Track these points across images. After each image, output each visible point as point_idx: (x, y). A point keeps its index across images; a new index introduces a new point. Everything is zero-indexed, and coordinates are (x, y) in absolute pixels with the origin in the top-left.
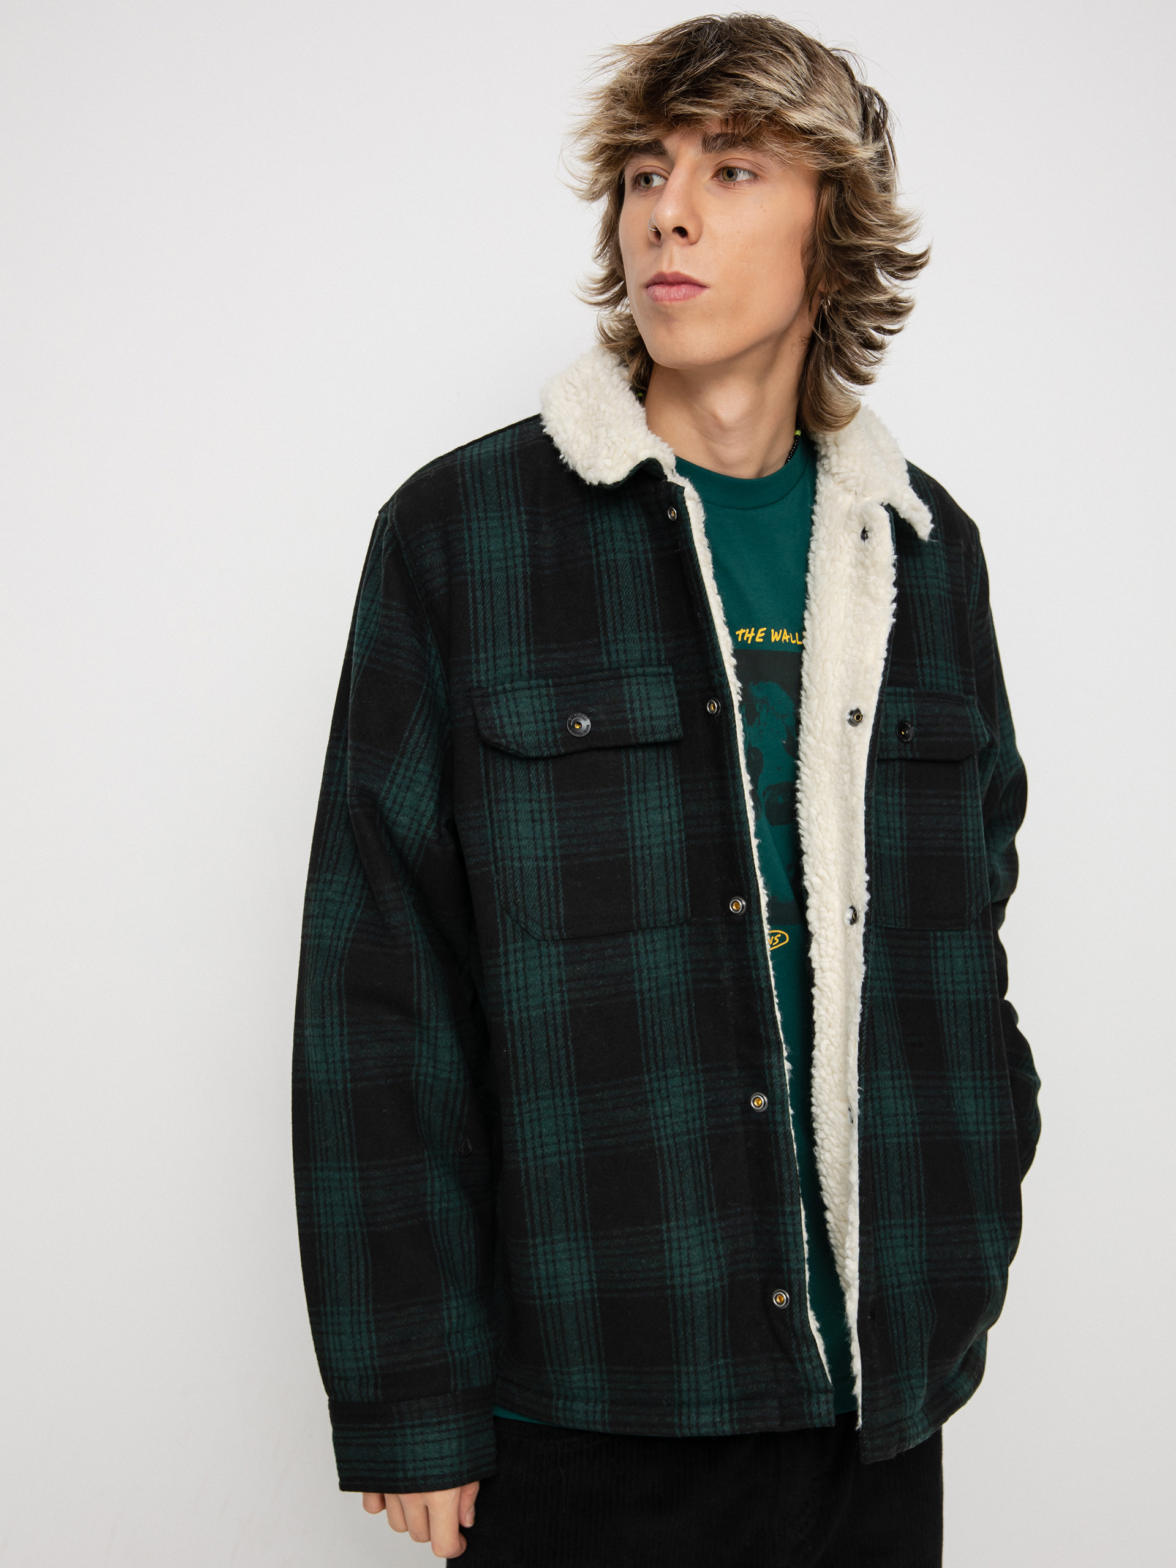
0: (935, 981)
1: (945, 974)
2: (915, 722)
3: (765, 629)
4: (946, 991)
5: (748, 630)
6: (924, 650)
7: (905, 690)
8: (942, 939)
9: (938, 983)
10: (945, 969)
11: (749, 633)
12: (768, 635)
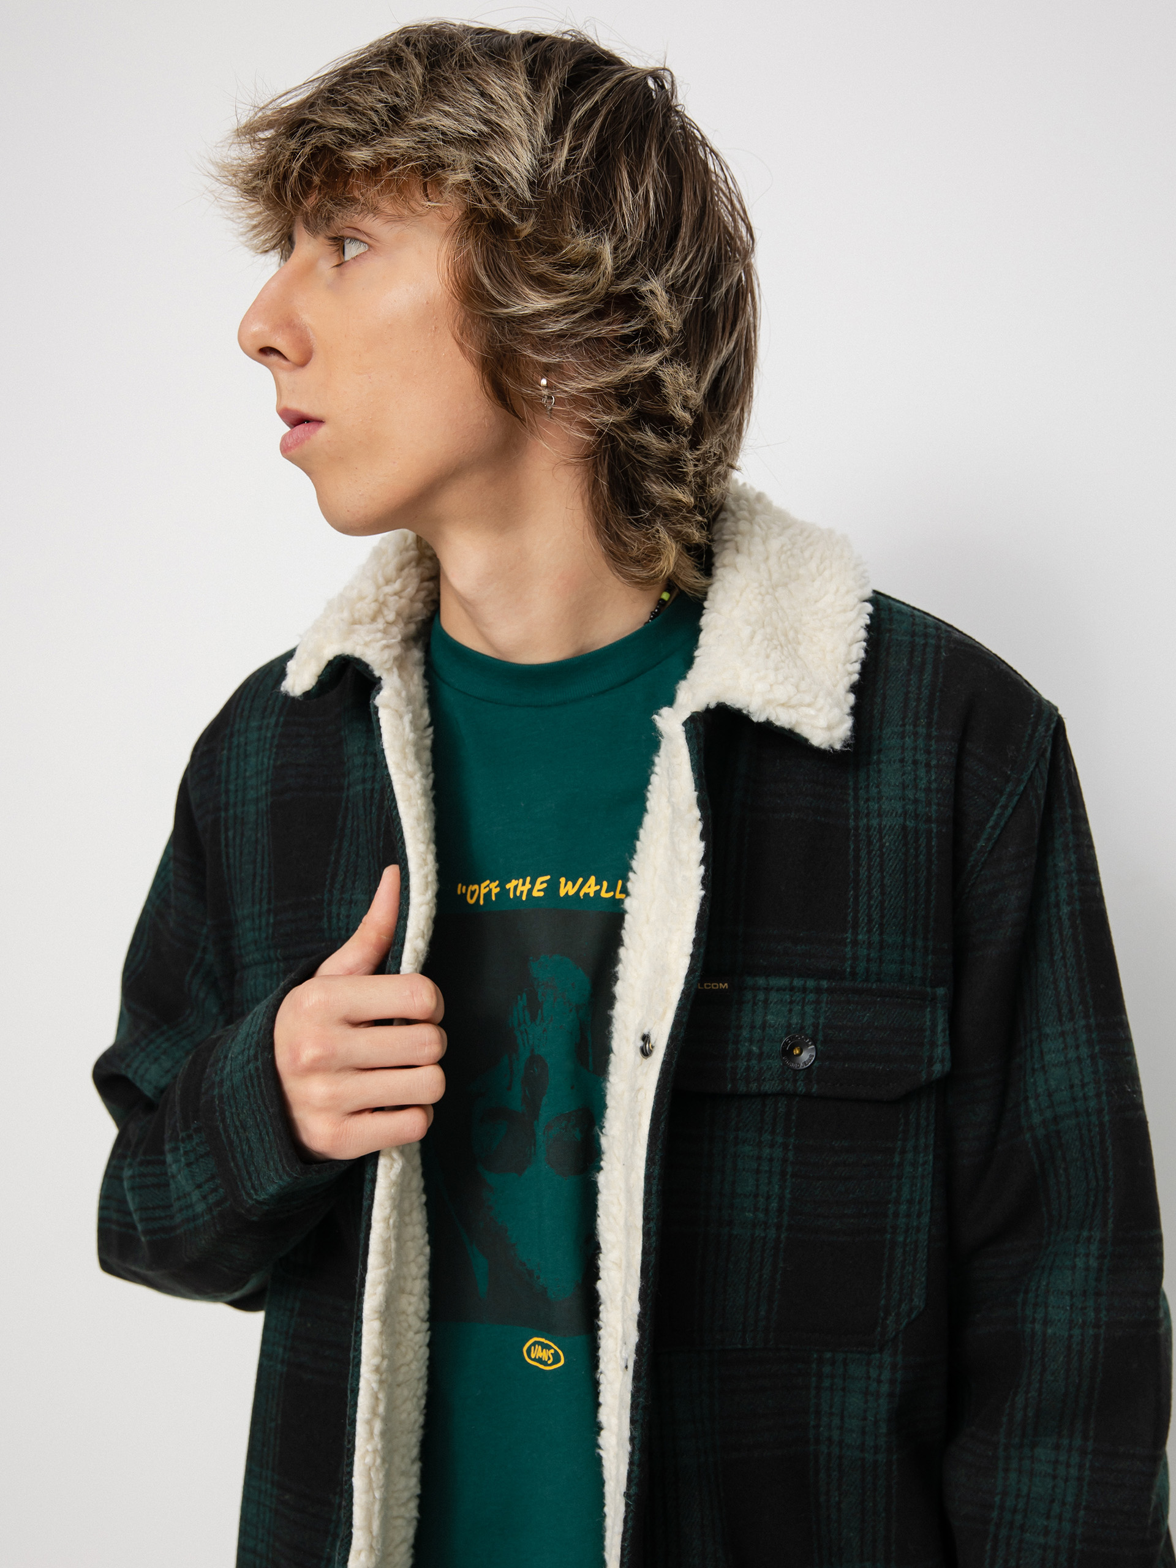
0: (812, 1423)
1: (831, 1414)
2: (820, 1037)
3: (548, 877)
4: (830, 1439)
5: (521, 881)
6: (863, 918)
7: (811, 983)
8: (833, 1363)
9: (817, 1426)
10: (831, 1407)
11: (524, 884)
12: (552, 888)
